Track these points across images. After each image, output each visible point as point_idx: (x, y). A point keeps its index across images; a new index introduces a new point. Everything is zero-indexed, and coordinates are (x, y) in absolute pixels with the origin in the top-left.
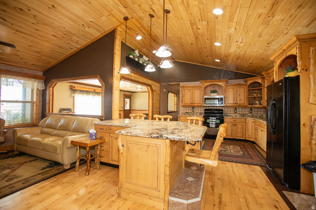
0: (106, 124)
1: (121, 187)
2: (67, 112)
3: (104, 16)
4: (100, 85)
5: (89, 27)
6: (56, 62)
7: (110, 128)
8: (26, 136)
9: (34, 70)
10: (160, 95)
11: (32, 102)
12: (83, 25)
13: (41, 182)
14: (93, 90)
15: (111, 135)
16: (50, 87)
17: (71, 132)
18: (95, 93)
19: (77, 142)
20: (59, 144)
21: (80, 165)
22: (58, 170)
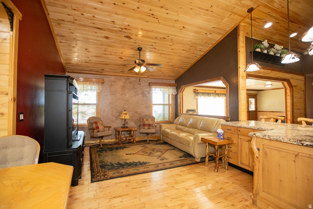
0: (234, 125)
1: (257, 194)
2: (192, 112)
3: (225, 17)
4: (224, 86)
5: (211, 34)
6: (184, 71)
7: (238, 129)
8: (167, 130)
9: (170, 80)
10: (305, 91)
11: (169, 105)
12: (206, 33)
13: (181, 167)
14: (213, 92)
15: (240, 137)
16: (180, 92)
17: (199, 130)
18: (216, 94)
19: (206, 140)
20: (191, 140)
21: (209, 161)
22: (191, 161)
